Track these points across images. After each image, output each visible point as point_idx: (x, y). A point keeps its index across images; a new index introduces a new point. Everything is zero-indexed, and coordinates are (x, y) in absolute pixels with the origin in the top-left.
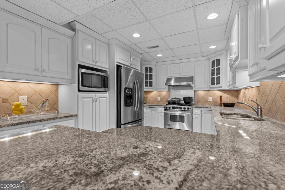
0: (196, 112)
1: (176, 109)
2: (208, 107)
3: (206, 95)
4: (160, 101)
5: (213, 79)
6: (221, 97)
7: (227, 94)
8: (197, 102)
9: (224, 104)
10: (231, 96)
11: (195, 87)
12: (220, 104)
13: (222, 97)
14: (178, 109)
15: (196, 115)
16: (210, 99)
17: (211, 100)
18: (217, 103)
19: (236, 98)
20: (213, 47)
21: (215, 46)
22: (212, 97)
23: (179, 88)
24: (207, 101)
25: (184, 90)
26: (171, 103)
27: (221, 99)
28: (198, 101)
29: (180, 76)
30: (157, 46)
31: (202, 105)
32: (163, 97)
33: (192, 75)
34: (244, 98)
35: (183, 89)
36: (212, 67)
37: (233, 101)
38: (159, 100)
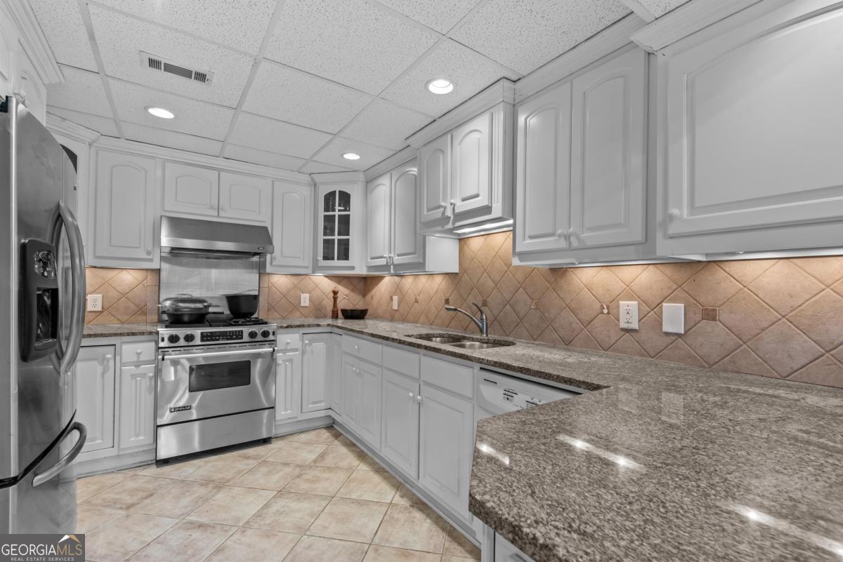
0: (288, 343)
1: (218, 340)
2: (321, 324)
3: (295, 286)
4: (101, 312)
5: (328, 244)
6: (335, 293)
7: (343, 286)
8: (269, 310)
9: (344, 311)
10: (352, 290)
11: (274, 263)
12: (333, 314)
13: (338, 295)
14: (228, 339)
15: (284, 351)
16: (305, 300)
17: (307, 304)
18: (321, 311)
19: (360, 297)
20: (351, 156)
21: (357, 154)
22: (309, 293)
23: (204, 260)
24: (296, 306)
25: (223, 271)
26: (186, 318)
27: (335, 299)
28: (271, 308)
29: (218, 216)
30: (201, 77)
31: (284, 318)
32: (124, 295)
33: (264, 222)
34: (395, 298)
35: (216, 267)
36: (326, 209)
37: (355, 302)
38: (99, 308)
